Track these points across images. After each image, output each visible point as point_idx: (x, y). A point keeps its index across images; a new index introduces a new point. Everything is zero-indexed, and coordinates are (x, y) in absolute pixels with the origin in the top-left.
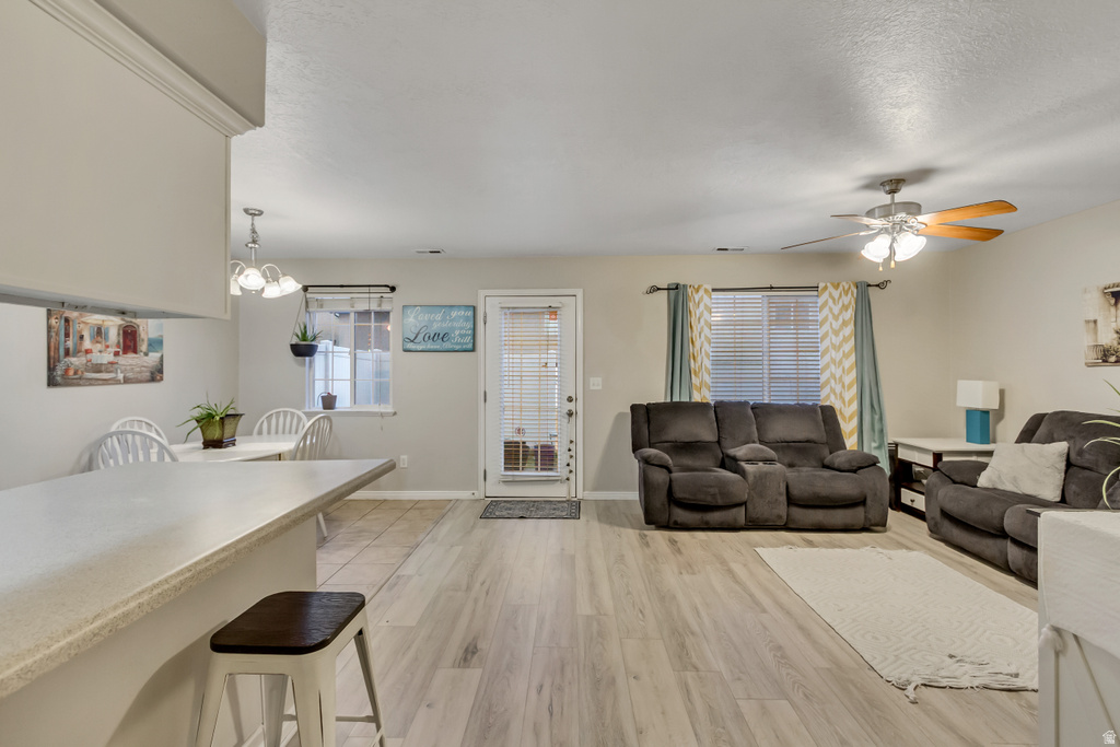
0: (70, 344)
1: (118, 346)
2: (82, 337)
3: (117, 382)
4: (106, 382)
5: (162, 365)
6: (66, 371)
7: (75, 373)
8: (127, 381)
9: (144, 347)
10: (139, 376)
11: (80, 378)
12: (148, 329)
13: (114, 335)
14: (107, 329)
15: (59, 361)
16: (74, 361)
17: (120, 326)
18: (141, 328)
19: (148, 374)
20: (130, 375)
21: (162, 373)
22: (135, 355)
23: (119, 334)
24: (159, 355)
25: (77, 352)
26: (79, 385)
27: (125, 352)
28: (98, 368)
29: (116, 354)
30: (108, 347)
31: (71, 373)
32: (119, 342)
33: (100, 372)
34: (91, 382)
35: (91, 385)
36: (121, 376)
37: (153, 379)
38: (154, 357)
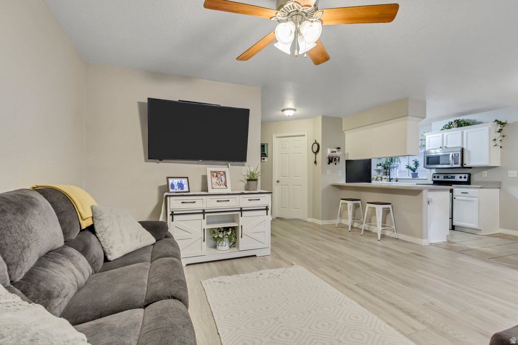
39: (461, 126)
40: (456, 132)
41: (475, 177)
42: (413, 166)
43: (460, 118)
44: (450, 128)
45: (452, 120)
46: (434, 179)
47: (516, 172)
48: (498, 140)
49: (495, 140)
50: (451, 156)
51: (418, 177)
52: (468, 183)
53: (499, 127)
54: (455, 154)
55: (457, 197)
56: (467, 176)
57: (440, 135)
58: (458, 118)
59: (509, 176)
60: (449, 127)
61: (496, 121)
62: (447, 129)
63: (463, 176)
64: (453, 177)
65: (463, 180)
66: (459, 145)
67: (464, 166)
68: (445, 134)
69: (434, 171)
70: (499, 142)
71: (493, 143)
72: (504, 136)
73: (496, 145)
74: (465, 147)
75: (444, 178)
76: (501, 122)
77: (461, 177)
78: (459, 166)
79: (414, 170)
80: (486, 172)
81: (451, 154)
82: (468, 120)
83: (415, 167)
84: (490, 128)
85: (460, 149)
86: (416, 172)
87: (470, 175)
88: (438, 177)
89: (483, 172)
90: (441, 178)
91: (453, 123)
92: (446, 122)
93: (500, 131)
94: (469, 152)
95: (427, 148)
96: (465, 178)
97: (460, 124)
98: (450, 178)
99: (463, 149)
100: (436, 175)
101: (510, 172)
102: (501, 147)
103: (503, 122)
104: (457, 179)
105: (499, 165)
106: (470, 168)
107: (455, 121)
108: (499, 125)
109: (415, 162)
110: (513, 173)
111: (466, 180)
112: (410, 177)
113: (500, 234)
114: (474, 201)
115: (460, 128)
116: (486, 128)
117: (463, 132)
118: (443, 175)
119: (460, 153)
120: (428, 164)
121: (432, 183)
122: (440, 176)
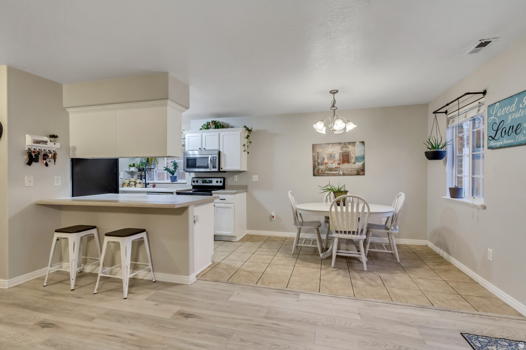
0: (319, 161)
1: (340, 160)
2: (324, 159)
3: (340, 175)
4: (334, 175)
5: (364, 168)
6: (318, 171)
7: (322, 171)
8: (344, 175)
9: (353, 161)
10: (350, 173)
11: (324, 173)
12: (355, 151)
13: (337, 157)
14: (335, 154)
15: (315, 167)
16: (321, 167)
17: (341, 153)
18: (351, 153)
19: (356, 172)
20: (346, 172)
21: (364, 171)
22: (348, 164)
23: (340, 156)
24: (362, 163)
25: (322, 164)
26: (323, 176)
27: (343, 163)
28: (331, 170)
29: (339, 164)
30: (335, 161)
31: (320, 171)
32: (340, 159)
33: (332, 171)
34: (328, 175)
35: (328, 176)
36: (341, 173)
37: (358, 174)
38: (359, 165)
39: (218, 128)
40: (214, 133)
41: (229, 182)
42: (172, 168)
43: (217, 120)
44: (208, 128)
45: (210, 120)
46: (194, 184)
47: (257, 176)
48: (246, 146)
49: (244, 145)
50: (209, 159)
51: (177, 181)
52: (223, 187)
53: (246, 133)
54: (213, 157)
55: (216, 204)
56: (222, 180)
57: (199, 135)
58: (215, 120)
59: (253, 180)
60: (207, 127)
62: (205, 129)
63: (219, 180)
64: (211, 182)
65: (219, 184)
66: (217, 148)
67: (221, 170)
68: (204, 135)
69: (193, 175)
71: (243, 149)
72: (250, 142)
73: (245, 151)
74: (221, 150)
75: (203, 182)
76: (248, 128)
77: (217, 182)
78: (216, 170)
79: (173, 173)
80: (236, 176)
81: (210, 156)
82: (222, 122)
83: (174, 170)
84: (241, 133)
85: (217, 153)
86: (175, 175)
87: (224, 179)
88: (197, 182)
90: (200, 183)
91: (211, 124)
92: (205, 122)
93: (248, 136)
94: (225, 155)
95: (187, 149)
96: (221, 182)
97: (217, 126)
98: (208, 183)
99: (219, 152)
100: (196, 180)
101: (253, 176)
102: (248, 153)
103: (250, 128)
104: (214, 183)
105: (246, 170)
106: (225, 172)
107: (212, 122)
108: (247, 132)
109: (174, 163)
110: (255, 178)
111: (221, 184)
112: (169, 181)
113: (247, 235)
114: (230, 208)
115: (217, 130)
116: (239, 133)
117: (219, 134)
118: (202, 180)
119: (217, 156)
120: (188, 166)
121: (191, 188)
122: (199, 180)
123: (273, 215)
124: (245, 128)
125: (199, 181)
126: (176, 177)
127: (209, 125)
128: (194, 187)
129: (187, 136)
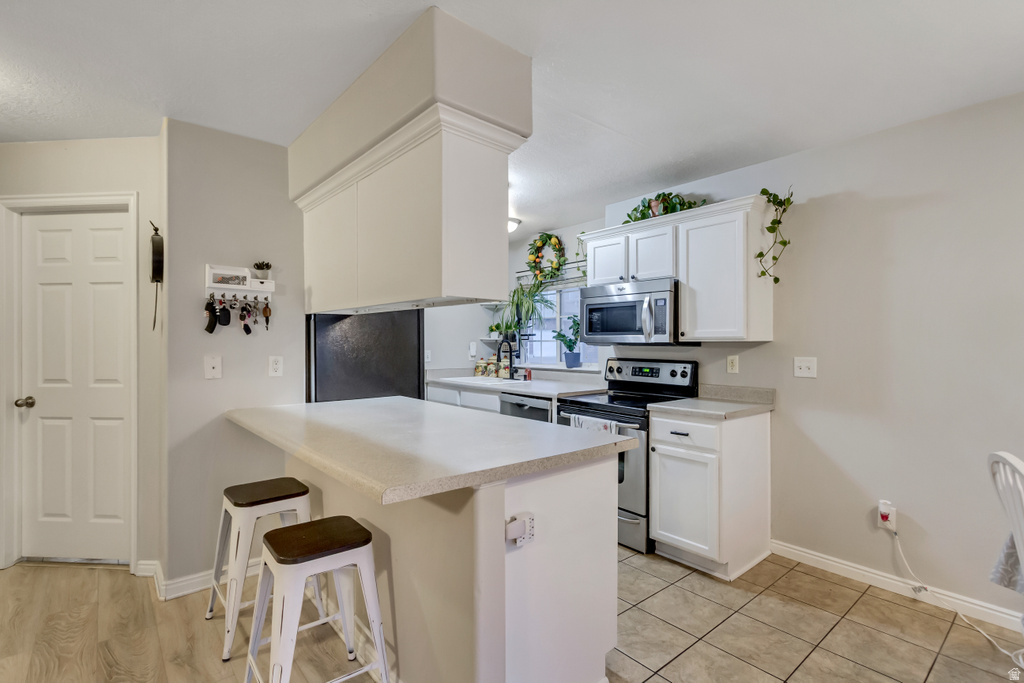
39: (674, 210)
40: (661, 230)
41: (709, 376)
42: (569, 334)
43: (673, 189)
44: (644, 216)
45: (652, 196)
46: (611, 377)
47: (815, 359)
48: (769, 258)
49: (761, 255)
50: (645, 305)
51: (580, 365)
52: (691, 392)
53: (772, 213)
54: (656, 301)
55: (658, 446)
56: (689, 368)
57: (621, 239)
58: (667, 192)
59: (798, 373)
60: (644, 213)
61: (764, 192)
62: (637, 219)
63: (679, 368)
64: (654, 373)
65: (680, 381)
66: (669, 272)
67: (682, 339)
68: (633, 237)
69: (610, 352)
70: (771, 262)
71: (756, 267)
72: (784, 243)
73: (763, 274)
74: (682, 279)
75: (634, 373)
76: (776, 196)
77: (673, 374)
78: (666, 338)
79: (571, 345)
80: (736, 358)
81: (647, 299)
82: (691, 195)
83: (573, 338)
84: (747, 214)
85: (669, 286)
86: (575, 351)
87: (695, 365)
88: (619, 370)
89: (730, 358)
90: (627, 376)
91: (653, 204)
93: (776, 224)
94: (693, 292)
95: (591, 282)
96: (684, 375)
97: (670, 206)
98: (647, 375)
99: (676, 284)
100: (615, 365)
101: (798, 359)
102: (776, 280)
103: (782, 197)
104: (664, 378)
105: (769, 337)
106: (698, 344)
107: (659, 196)
108: (773, 208)
109: (574, 321)
110: (806, 366)
111: (686, 382)
112: (563, 366)
113: (773, 559)
114: (705, 464)
115: (671, 217)
116: (740, 216)
117: (676, 230)
118: (632, 365)
119: (668, 296)
120: (591, 328)
121: (605, 386)
122: (624, 365)
123: (883, 510)
124: (765, 198)
125: (624, 372)
126: (579, 354)
127: (649, 207)
128: (613, 384)
129: (590, 246)
